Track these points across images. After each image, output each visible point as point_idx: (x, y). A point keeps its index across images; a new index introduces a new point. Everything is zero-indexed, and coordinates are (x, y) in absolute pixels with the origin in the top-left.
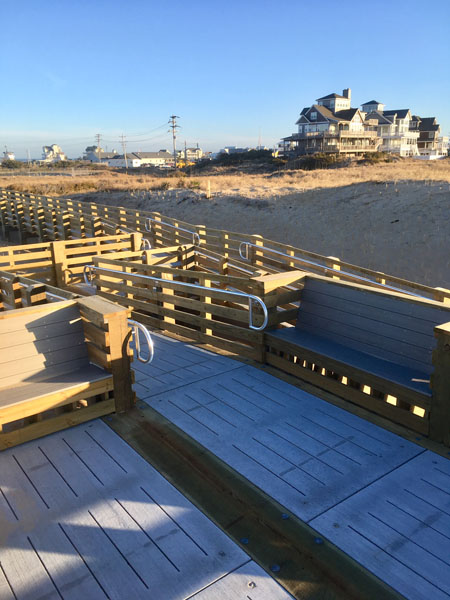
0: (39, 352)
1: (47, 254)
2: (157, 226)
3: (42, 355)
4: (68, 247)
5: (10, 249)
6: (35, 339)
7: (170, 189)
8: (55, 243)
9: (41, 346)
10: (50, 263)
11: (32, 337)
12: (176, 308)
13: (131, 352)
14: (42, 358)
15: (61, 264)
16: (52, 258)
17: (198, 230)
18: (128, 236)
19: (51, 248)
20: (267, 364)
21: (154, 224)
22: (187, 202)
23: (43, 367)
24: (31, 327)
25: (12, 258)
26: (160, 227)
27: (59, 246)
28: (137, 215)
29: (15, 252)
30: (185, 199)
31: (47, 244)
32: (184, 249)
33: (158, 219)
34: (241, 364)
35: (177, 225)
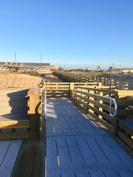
0: (10, 106)
1: (68, 86)
2: (112, 83)
3: (11, 107)
4: (75, 85)
5: (57, 83)
6: (9, 100)
7: (124, 74)
8: (71, 83)
9: (11, 103)
10: (69, 89)
11: (9, 99)
14: (10, 108)
15: (72, 90)
16: (69, 88)
17: (125, 84)
18: (97, 83)
19: (69, 85)
23: (10, 112)
24: (9, 95)
25: (57, 86)
26: (113, 83)
27: (72, 85)
28: (107, 79)
29: (58, 85)
30: (128, 77)
31: (68, 83)
33: (113, 81)
35: (118, 82)
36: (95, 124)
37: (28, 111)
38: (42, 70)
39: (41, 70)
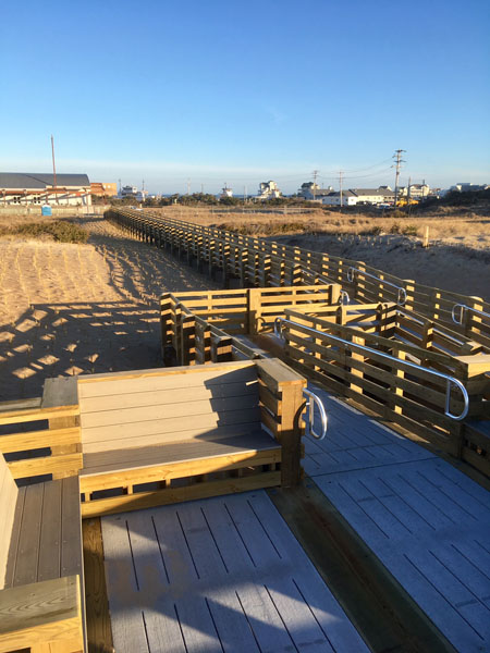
0: (214, 411)
1: (243, 301)
2: (360, 277)
3: (216, 414)
4: (264, 294)
5: (209, 293)
6: (211, 397)
8: (252, 290)
9: (216, 404)
10: (245, 309)
11: (209, 394)
12: (365, 376)
13: (303, 425)
14: (216, 417)
15: (255, 312)
16: (248, 305)
17: (406, 284)
18: (326, 287)
19: (247, 295)
20: (465, 461)
21: (357, 274)
22: (398, 250)
23: (216, 425)
24: (209, 384)
25: (209, 303)
26: (363, 279)
27: (255, 293)
28: (341, 263)
29: (214, 297)
30: (397, 247)
31: (244, 291)
32: (384, 308)
33: (363, 270)
34: (431, 455)
35: (382, 277)
36: (388, 430)
37: (279, 426)
38: (60, 201)
39: (54, 202)
